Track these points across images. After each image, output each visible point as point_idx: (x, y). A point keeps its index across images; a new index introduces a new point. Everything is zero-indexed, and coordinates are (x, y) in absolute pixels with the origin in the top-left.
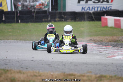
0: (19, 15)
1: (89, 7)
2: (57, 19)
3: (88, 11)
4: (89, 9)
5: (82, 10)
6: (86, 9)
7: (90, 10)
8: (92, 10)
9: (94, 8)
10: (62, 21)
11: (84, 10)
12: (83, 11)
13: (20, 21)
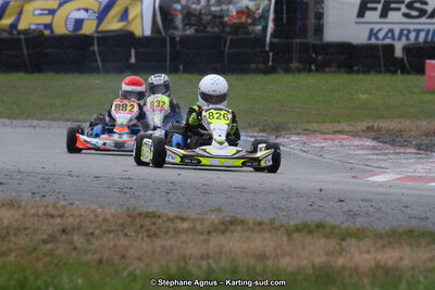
0: (178, 47)
1: (391, 31)
2: (294, 65)
3: (388, 41)
4: (390, 35)
5: (369, 39)
6: (381, 35)
7: (393, 38)
8: (400, 39)
9: (405, 32)
10: (310, 70)
11: (377, 38)
12: (373, 41)
13: (181, 67)
